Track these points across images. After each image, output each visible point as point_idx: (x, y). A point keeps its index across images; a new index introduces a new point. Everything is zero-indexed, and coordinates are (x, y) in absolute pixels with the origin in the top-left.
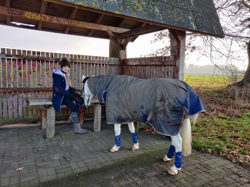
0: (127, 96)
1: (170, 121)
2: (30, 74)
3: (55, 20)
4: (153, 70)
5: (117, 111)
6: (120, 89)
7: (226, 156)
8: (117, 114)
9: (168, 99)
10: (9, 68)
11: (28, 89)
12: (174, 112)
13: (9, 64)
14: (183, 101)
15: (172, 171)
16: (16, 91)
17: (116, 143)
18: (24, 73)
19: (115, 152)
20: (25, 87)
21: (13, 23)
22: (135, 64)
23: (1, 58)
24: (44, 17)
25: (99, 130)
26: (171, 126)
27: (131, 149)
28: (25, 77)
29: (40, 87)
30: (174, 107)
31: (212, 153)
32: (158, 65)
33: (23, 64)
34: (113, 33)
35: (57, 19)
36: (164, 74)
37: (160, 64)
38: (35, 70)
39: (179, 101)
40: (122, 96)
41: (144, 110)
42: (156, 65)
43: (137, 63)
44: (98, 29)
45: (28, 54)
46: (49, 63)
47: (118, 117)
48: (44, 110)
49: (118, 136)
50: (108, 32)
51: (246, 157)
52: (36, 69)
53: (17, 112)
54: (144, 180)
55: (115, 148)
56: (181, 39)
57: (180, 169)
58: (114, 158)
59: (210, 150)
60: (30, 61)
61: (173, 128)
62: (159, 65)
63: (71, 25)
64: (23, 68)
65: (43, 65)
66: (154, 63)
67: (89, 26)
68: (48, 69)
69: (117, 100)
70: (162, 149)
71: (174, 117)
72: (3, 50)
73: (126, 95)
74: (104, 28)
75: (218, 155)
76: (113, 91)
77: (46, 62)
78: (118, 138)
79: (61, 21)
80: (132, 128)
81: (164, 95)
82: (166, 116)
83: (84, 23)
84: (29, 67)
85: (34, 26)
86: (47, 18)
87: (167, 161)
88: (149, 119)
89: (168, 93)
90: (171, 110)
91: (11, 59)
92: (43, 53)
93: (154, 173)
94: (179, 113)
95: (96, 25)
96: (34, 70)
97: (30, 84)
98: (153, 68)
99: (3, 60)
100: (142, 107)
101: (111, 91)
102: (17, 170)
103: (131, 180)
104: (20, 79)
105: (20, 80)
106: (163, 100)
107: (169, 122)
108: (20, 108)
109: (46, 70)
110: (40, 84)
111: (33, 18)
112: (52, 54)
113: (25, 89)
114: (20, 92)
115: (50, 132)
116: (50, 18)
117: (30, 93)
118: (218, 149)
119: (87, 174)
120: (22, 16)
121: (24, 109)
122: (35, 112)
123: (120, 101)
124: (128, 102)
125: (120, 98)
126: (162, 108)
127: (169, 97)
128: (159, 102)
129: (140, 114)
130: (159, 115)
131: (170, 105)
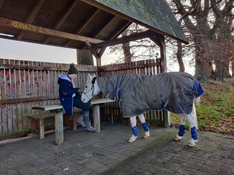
1: (186, 103)
2: (18, 84)
3: (41, 30)
5: (135, 105)
7: (210, 130)
8: (134, 107)
11: (19, 99)
12: (188, 96)
14: (192, 86)
16: (4, 103)
17: (134, 133)
18: (13, 83)
20: (14, 98)
22: (114, 69)
24: (31, 27)
26: (186, 107)
29: (29, 96)
30: (188, 92)
33: (11, 74)
35: (43, 29)
36: (147, 74)
37: (143, 66)
38: (23, 80)
39: (190, 87)
40: (139, 90)
41: (163, 99)
42: (138, 68)
45: (15, 63)
46: (36, 72)
47: (136, 109)
48: (41, 119)
50: (86, 42)
52: (25, 79)
53: (6, 125)
55: (133, 138)
60: (18, 71)
61: (188, 108)
62: (141, 68)
63: (55, 35)
64: (12, 78)
65: (31, 74)
66: (136, 67)
67: (71, 37)
68: (36, 78)
69: (134, 95)
70: (165, 134)
73: (143, 89)
74: (83, 39)
77: (34, 71)
78: (135, 129)
79: (46, 31)
80: (143, 119)
81: (179, 83)
84: (18, 77)
85: (13, 36)
86: (34, 28)
88: (165, 106)
89: (182, 82)
90: (186, 95)
92: (30, 62)
93: (179, 148)
95: (76, 35)
96: (22, 79)
97: (19, 95)
100: (161, 96)
104: (8, 89)
105: (9, 91)
107: (185, 104)
108: (10, 121)
109: (34, 79)
110: (29, 94)
111: (20, 27)
112: (39, 63)
113: (15, 100)
114: (9, 104)
115: (60, 137)
116: (36, 28)
117: (19, 104)
118: (202, 127)
119: (131, 159)
120: (10, 25)
121: (14, 121)
122: (25, 124)
123: (137, 95)
124: (147, 94)
125: (137, 92)
126: (179, 94)
127: (183, 85)
128: (176, 90)
129: (159, 102)
130: (177, 100)
131: (185, 90)
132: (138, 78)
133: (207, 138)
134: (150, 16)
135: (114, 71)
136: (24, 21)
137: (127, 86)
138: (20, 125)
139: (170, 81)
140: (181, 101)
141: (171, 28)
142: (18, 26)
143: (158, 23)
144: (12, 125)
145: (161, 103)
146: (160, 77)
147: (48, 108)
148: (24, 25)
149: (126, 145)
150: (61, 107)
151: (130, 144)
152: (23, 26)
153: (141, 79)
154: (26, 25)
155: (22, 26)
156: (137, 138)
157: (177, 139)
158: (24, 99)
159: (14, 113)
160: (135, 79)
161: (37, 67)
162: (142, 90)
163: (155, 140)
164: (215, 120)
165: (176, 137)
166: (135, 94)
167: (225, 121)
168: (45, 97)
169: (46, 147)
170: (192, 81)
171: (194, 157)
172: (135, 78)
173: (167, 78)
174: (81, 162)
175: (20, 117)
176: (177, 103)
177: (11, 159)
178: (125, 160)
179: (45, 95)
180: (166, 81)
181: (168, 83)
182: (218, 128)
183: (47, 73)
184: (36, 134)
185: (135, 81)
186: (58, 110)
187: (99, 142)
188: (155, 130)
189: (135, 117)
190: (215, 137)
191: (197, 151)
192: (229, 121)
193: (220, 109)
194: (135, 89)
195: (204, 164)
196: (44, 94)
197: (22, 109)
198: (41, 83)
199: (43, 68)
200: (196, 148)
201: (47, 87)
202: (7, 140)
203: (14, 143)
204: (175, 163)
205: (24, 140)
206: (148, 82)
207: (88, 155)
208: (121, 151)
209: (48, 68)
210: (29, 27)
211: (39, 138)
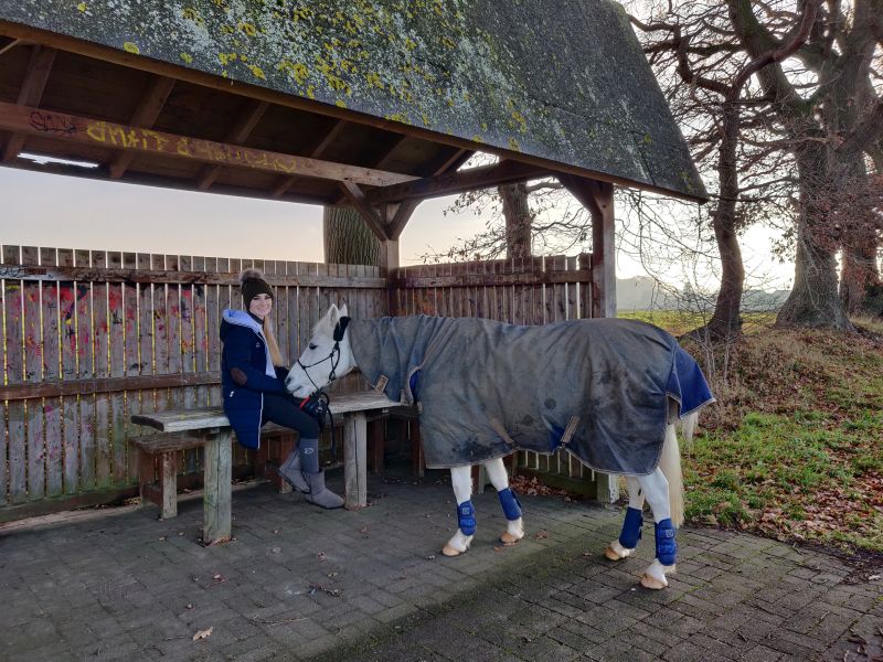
0: (496, 377)
1: (637, 435)
2: (102, 330)
3: (184, 148)
4: (509, 299)
5: (462, 427)
6: (467, 359)
7: (757, 529)
8: (461, 436)
9: (626, 375)
10: (32, 314)
11: (101, 383)
12: (644, 410)
13: (31, 300)
14: (664, 378)
15: (653, 579)
16: (54, 394)
17: (461, 526)
18: (84, 328)
19: (461, 553)
20: (88, 376)
21: (23, 155)
22: (440, 282)
23: (3, 281)
24: (151, 141)
25: (363, 501)
26: (638, 449)
27: (500, 542)
28: (87, 341)
29: (135, 373)
30: (644, 394)
31: (722, 526)
32: (526, 285)
33: (79, 298)
34: (360, 186)
35: (189, 143)
36: (548, 309)
38: (119, 316)
39: (655, 379)
40: (478, 378)
41: (557, 413)
42: (519, 285)
43: (450, 280)
44: (315, 175)
45: (94, 261)
46: (163, 290)
47: (467, 443)
48: (168, 454)
49: (465, 504)
50: (346, 183)
51: (806, 525)
52: (123, 315)
53: (58, 467)
54: (591, 613)
55: (459, 543)
56: (604, 207)
58: (470, 571)
59: (713, 519)
60: (102, 287)
61: (643, 454)
62: (530, 285)
63: (231, 161)
64: (81, 312)
65: (146, 298)
66: (512, 279)
67: (289, 166)
68: (163, 311)
69: (461, 392)
70: (584, 531)
71: (645, 422)
72: (11, 251)
73: (492, 375)
74: (334, 172)
75: (738, 528)
76: (442, 367)
77: (155, 289)
78: (465, 511)
79: (202, 151)
80: (500, 476)
81: (612, 364)
82: (624, 422)
83: (273, 155)
84: (100, 309)
85: (96, 166)
86: (158, 142)
87: (621, 559)
88: (566, 438)
89: (625, 358)
90: (636, 405)
91: (37, 282)
92: (144, 258)
93: (606, 592)
94: (654, 411)
95: (310, 161)
96: (115, 316)
97: (102, 367)
98: (508, 294)
99: (10, 287)
100: (550, 404)
101: (436, 367)
102: (195, 638)
103: (557, 617)
104: (67, 348)
105: (70, 351)
106: (610, 377)
107: (631, 439)
108: (71, 453)
109: (155, 314)
110: (136, 366)
111: (114, 142)
112: (173, 259)
113: (88, 384)
114: (70, 396)
115: (219, 521)
116: (167, 141)
117: (102, 396)
118: (732, 514)
119: (421, 619)
120: (78, 135)
121: (84, 455)
122: (120, 464)
123: (471, 392)
124: (502, 395)
125: (473, 385)
126: (612, 401)
127: (628, 370)
128: (602, 385)
129: (542, 425)
130: (604, 421)
131: (633, 390)
132: (482, 335)
133: (727, 559)
134: (537, 114)
135: (439, 288)
136: (126, 120)
137: (442, 360)
138: (104, 468)
139: (586, 353)
140: (619, 428)
141: (630, 149)
142: (107, 135)
143: (568, 137)
144: (76, 467)
145: (547, 430)
146: (556, 334)
147: (176, 423)
148: (126, 134)
149: (428, 565)
150: (222, 421)
151: (446, 561)
152: (123, 136)
153: (490, 337)
154: (133, 133)
155: (118, 137)
156: (472, 543)
157: (615, 558)
158: (117, 381)
159: (84, 427)
160: (472, 336)
161: (164, 276)
162: (488, 377)
163: (538, 554)
164: (797, 489)
165: (611, 550)
166: (466, 391)
167: (836, 495)
168: (192, 375)
169: (169, 550)
170: (668, 358)
171: (642, 628)
172: (474, 331)
173: (577, 343)
174: (256, 615)
175: (103, 440)
177: (50, 585)
178: (402, 621)
179: (191, 365)
180: (573, 350)
182: (790, 522)
183: (200, 292)
184: (153, 500)
185: (470, 343)
186: (212, 432)
187: (346, 546)
188: (553, 515)
189: (468, 469)
190: (760, 562)
191: (663, 606)
192: (853, 499)
193: (847, 445)
194: (465, 374)
195: (661, 657)
196: (186, 366)
197: (110, 416)
198: (177, 329)
199: (184, 279)
200: (664, 597)
201: (200, 340)
202: (62, 513)
203: (78, 526)
204: (561, 644)
205: (112, 520)
206: (510, 351)
207: (290, 592)
208: (400, 586)
209: (203, 278)
210: (145, 142)
211: (159, 517)
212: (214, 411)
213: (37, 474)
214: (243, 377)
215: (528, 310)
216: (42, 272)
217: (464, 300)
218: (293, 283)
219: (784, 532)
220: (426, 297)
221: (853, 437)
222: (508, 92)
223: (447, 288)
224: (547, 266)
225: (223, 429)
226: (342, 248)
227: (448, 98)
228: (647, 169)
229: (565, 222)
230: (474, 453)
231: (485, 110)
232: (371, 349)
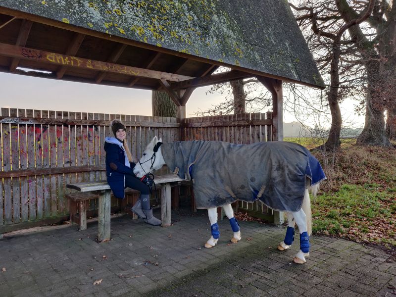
0: (228, 167)
1: (292, 194)
2: (53, 146)
3: (89, 65)
4: (235, 133)
5: (213, 190)
6: (215, 159)
7: (347, 237)
8: (212, 194)
9: (287, 167)
10: (22, 139)
11: (53, 170)
12: (295, 182)
13: (22, 133)
14: (304, 168)
15: (299, 259)
16: (32, 174)
17: (213, 235)
18: (46, 146)
19: (213, 247)
20: (47, 167)
21: (19, 68)
22: (204, 125)
23: (10, 124)
24: (75, 61)
25: (169, 223)
26: (292, 200)
27: (230, 242)
28: (47, 151)
29: (68, 165)
30: (295, 175)
31: (331, 235)
32: (243, 126)
33: (43, 132)
34: (168, 81)
35: (92, 62)
36: (253, 137)
37: (247, 123)
39: (300, 169)
40: (220, 168)
41: (255, 184)
42: (239, 126)
43: (208, 124)
44: (148, 76)
45: (50, 115)
46: (80, 128)
47: (215, 198)
48: (82, 201)
49: (215, 225)
50: (162, 80)
51: (369, 235)
52: (62, 139)
53: (35, 207)
54: (271, 274)
55: (212, 242)
56: (278, 91)
57: (308, 254)
58: (217, 255)
59: (327, 232)
60: (53, 127)
61: (295, 202)
62: (244, 126)
63: (111, 70)
64: (44, 138)
65: (73, 132)
66: (236, 124)
67: (136, 72)
68: (80, 138)
69: (212, 174)
70: (268, 237)
71: (296, 188)
72: (13, 111)
73: (226, 166)
74: (156, 75)
75: (338, 236)
76: (204, 163)
77: (77, 128)
78: (215, 228)
79: (98, 66)
80: (230, 212)
81: (281, 162)
82: (287, 188)
83: (129, 67)
84: (53, 137)
85: (51, 73)
86: (78, 62)
87: (285, 250)
88: (259, 195)
89: (287, 159)
90: (292, 180)
91: (25, 125)
92: (72, 114)
93: (278, 265)
94: (300, 183)
95: (146, 70)
96: (59, 140)
97: (54, 162)
98: (234, 130)
99: (13, 127)
100: (253, 180)
101: (201, 163)
102: (94, 284)
103: (256, 276)
104: (38, 154)
105: (39, 156)
106: (280, 168)
107: (289, 195)
108: (40, 200)
109: (77, 139)
110: (68, 162)
111: (59, 62)
112: (85, 114)
113: (47, 170)
114: (39, 175)
115: (105, 232)
116: (82, 62)
117: (54, 176)
118: (335, 230)
119: (195, 276)
120: (42, 59)
121: (46, 202)
122: (62, 206)
123: (217, 174)
125: (218, 172)
126: (281, 179)
127: (288, 165)
128: (276, 171)
129: (249, 189)
130: (277, 187)
131: (291, 174)
132: (222, 148)
133: (333, 250)
134: (248, 49)
135: (203, 127)
136: (64, 52)
137: (203, 160)
138: (54, 208)
139: (269, 157)
140: (284, 191)
141: (290, 65)
142: (56, 59)
143: (261, 59)
144: (42, 207)
145: (252, 191)
146: (255, 148)
147: (86, 188)
148: (64, 59)
149: (198, 252)
150: (107, 187)
151: (206, 250)
153: (225, 150)
154: (67, 58)
155: (60, 60)
156: (218, 242)
157: (282, 249)
158: (60, 169)
159: (46, 189)
160: (217, 149)
161: (81, 122)
162: (225, 167)
163: (248, 247)
164: (365, 219)
165: (280, 246)
166: (214, 174)
167: (383, 221)
168: (93, 166)
169: (83, 244)
170: (306, 159)
171: (294, 281)
173: (265, 152)
174: (122, 274)
175: (54, 195)
176: (277, 192)
177: (31, 259)
178: (186, 277)
179: (93, 163)
180: (263, 156)
181: (265, 159)
182: (362, 234)
183: (97, 129)
184: (76, 222)
185: (216, 152)
186: (102, 192)
187: (161, 243)
188: (255, 230)
189: (215, 209)
190: (348, 252)
191: (304, 271)
192: (391, 223)
193: (389, 199)
194: (214, 166)
195: (303, 294)
196: (91, 162)
197: (57, 184)
198: (87, 146)
199: (90, 123)
200: (304, 267)
201: (97, 151)
202: (36, 227)
203: (43, 233)
204: (258, 288)
205: (58, 231)
207: (136, 264)
208: (186, 261)
209: (98, 122)
210: (72, 61)
211: (79, 229)
212: (103, 182)
213: (25, 209)
214: (115, 167)
215: (243, 137)
216: (27, 120)
217: (214, 133)
218: (138, 125)
219: (359, 238)
220: (198, 131)
221: (391, 195)
222: (234, 39)
223: (207, 127)
224: (252, 117)
225: (107, 191)
226: (160, 109)
227: (207, 42)
228: (297, 74)
229: (260, 98)
230: (218, 202)
231: (224, 47)
232: (171, 156)
